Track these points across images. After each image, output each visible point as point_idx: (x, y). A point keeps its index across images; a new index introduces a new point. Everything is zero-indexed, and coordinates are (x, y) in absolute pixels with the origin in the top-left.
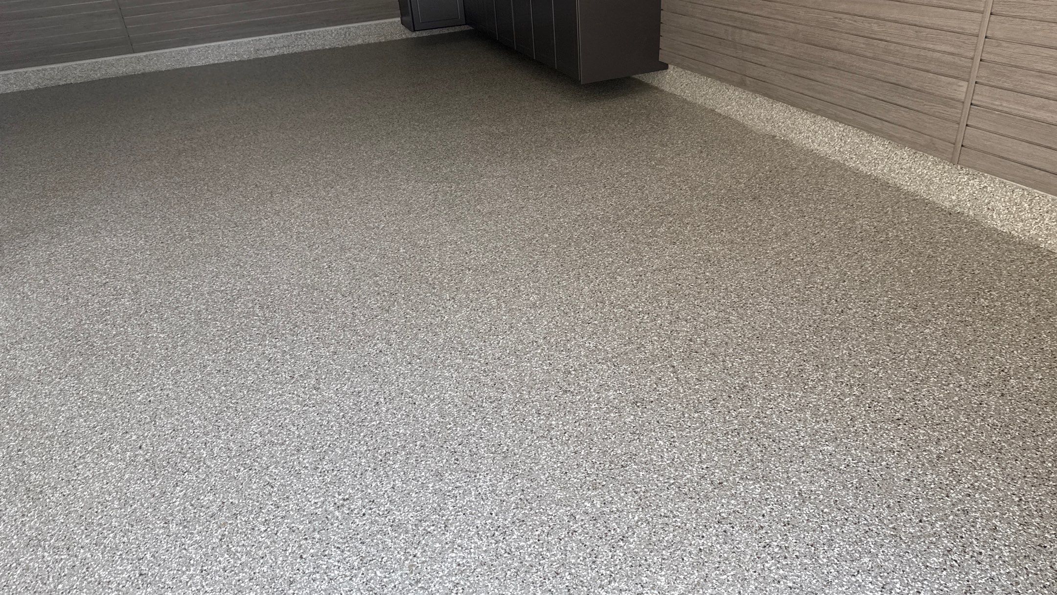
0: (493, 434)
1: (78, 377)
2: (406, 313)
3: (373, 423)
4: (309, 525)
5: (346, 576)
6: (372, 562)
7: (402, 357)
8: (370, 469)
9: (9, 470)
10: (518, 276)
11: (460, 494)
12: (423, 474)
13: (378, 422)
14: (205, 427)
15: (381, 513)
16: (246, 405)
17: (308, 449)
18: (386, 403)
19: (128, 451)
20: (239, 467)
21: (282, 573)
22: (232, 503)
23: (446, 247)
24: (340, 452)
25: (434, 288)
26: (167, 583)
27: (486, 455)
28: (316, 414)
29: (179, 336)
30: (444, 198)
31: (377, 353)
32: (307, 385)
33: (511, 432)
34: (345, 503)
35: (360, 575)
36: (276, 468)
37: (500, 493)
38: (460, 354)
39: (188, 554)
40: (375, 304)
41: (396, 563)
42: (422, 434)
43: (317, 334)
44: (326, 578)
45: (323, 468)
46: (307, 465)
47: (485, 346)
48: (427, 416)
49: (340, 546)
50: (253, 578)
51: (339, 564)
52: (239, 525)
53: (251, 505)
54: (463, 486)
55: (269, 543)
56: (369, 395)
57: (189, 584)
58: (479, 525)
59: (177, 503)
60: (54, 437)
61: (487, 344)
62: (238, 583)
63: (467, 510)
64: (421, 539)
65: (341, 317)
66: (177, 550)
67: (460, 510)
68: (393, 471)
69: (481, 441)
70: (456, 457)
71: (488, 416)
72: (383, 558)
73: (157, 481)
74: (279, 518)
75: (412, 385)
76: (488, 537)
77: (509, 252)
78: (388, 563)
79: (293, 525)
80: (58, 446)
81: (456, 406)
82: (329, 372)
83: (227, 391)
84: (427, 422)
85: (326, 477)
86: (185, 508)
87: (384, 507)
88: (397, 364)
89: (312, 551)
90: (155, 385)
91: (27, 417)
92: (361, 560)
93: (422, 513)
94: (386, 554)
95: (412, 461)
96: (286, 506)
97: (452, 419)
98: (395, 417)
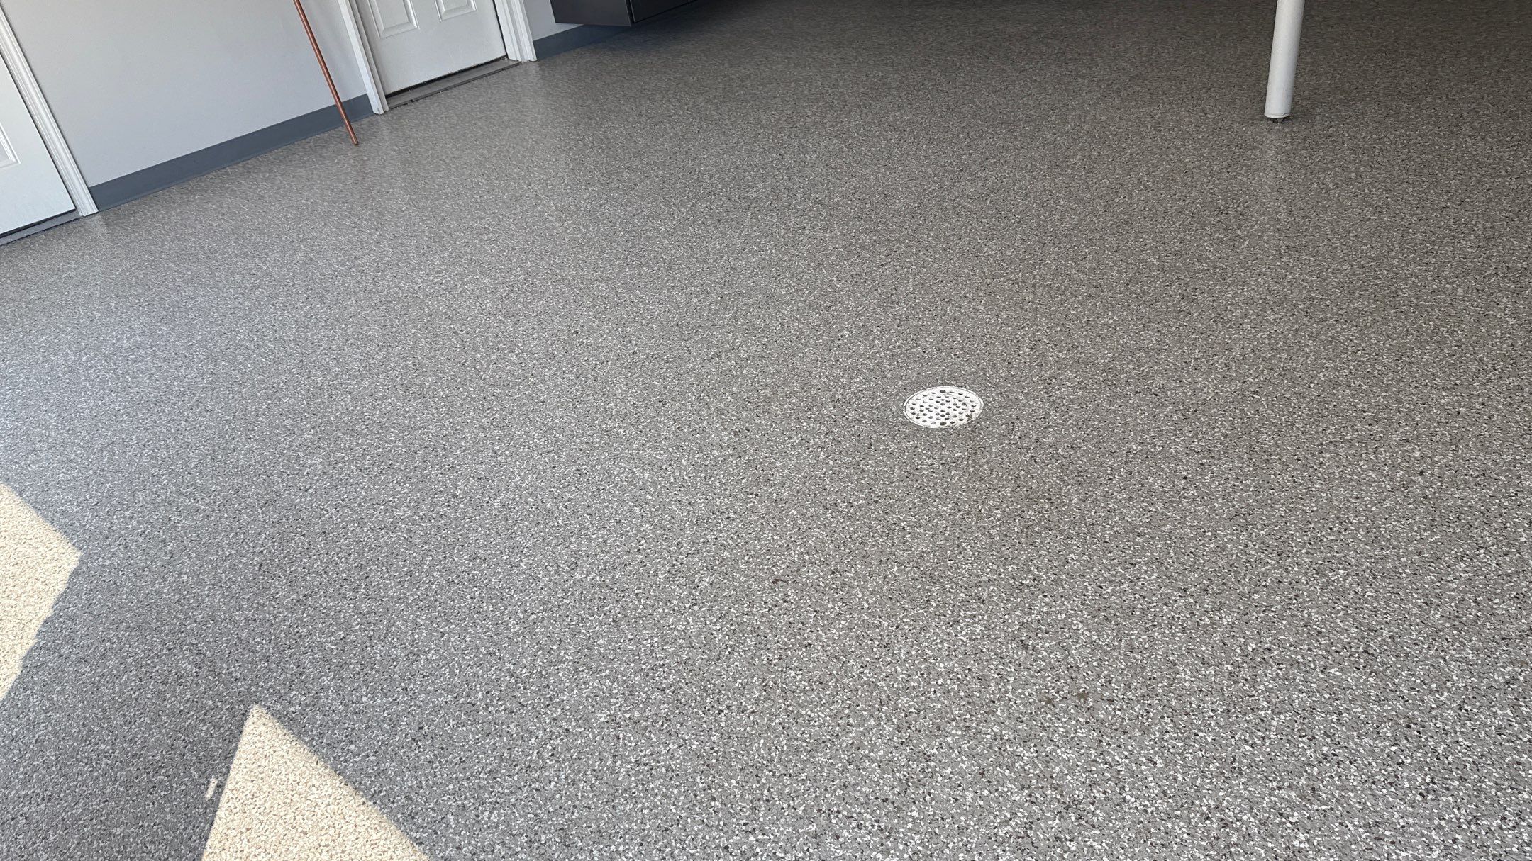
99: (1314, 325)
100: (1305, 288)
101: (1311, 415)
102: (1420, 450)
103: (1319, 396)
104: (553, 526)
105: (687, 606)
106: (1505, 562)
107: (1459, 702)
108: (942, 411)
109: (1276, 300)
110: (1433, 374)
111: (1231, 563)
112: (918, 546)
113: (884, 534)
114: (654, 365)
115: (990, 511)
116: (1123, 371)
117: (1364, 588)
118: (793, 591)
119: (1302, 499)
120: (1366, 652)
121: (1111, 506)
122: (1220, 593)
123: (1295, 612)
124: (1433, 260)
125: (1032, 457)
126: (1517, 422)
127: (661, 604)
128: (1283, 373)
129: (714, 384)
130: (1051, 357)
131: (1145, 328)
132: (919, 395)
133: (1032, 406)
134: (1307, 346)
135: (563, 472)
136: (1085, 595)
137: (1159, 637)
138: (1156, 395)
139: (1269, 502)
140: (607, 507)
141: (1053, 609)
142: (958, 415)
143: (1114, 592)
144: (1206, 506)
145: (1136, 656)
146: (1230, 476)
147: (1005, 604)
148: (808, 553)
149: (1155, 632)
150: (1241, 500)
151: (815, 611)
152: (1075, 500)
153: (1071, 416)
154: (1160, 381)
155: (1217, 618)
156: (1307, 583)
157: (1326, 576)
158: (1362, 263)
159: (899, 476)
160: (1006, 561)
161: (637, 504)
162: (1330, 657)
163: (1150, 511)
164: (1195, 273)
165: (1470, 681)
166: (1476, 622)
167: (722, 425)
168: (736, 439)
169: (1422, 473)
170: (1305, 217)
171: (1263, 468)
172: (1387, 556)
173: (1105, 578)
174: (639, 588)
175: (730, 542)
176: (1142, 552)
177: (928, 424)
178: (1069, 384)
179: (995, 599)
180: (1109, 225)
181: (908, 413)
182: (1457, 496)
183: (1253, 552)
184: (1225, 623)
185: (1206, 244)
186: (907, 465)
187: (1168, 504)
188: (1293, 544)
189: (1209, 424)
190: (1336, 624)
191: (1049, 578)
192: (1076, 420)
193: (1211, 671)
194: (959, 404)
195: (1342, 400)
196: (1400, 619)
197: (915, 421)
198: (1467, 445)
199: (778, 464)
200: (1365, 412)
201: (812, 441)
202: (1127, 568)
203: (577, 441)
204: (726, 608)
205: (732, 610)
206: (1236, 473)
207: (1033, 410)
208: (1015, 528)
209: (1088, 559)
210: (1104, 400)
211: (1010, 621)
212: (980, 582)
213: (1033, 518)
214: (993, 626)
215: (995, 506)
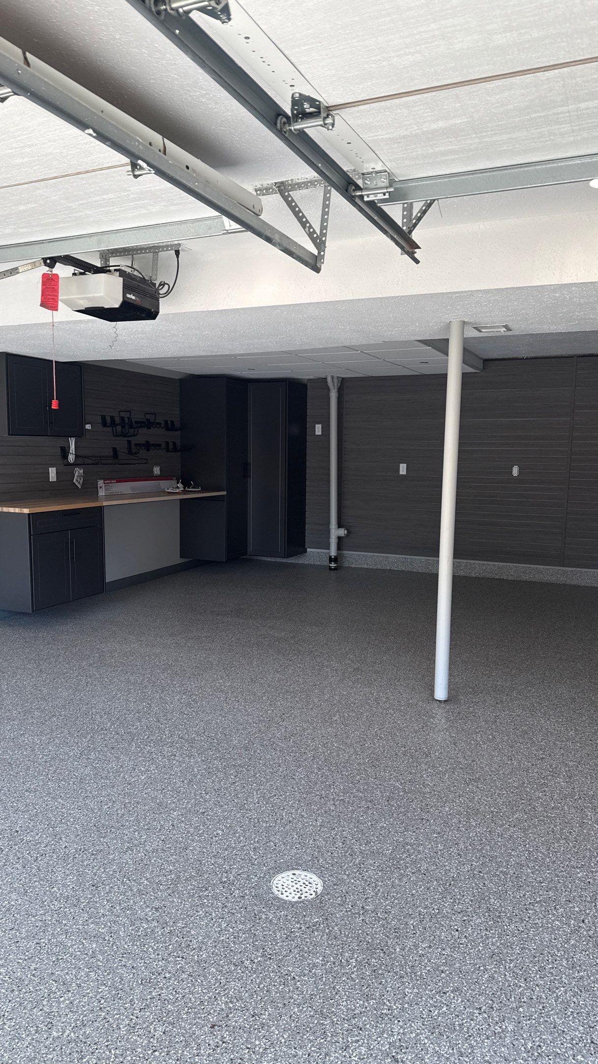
99: (499, 828)
100: (486, 804)
101: (514, 886)
102: (577, 907)
103: (514, 873)
104: (26, 992)
105: (149, 1052)
108: (297, 889)
109: (473, 812)
111: (500, 987)
112: (308, 990)
113: (282, 983)
114: (82, 856)
115: (347, 961)
116: (400, 859)
117: (577, 999)
118: (227, 1033)
119: (526, 941)
121: (420, 952)
122: (500, 1009)
123: (546, 1019)
124: (547, 789)
125: (363, 920)
127: (128, 1053)
128: (491, 859)
129: (132, 871)
130: (356, 848)
131: (406, 830)
132: (279, 877)
133: (353, 884)
134: (498, 841)
135: (26, 946)
136: (423, 1018)
137: (475, 1044)
138: (425, 875)
139: (509, 944)
140: (67, 973)
141: (406, 1030)
142: (308, 891)
143: (439, 1015)
144: (475, 949)
145: (466, 1059)
146: (482, 928)
147: (375, 1029)
148: (231, 1002)
149: (471, 1041)
150: (493, 944)
151: (248, 1048)
152: (398, 950)
153: (379, 890)
154: (425, 866)
155: (504, 1027)
156: (547, 998)
157: (555, 992)
158: (512, 790)
159: (281, 938)
160: (368, 998)
161: (91, 970)
162: (574, 1048)
163: (444, 955)
164: (424, 794)
167: (145, 903)
168: (158, 914)
169: (583, 921)
170: (473, 761)
171: (498, 922)
172: (583, 977)
173: (431, 1004)
174: (108, 1041)
175: (171, 997)
176: (447, 984)
177: (290, 898)
178: (372, 868)
179: (368, 1026)
180: (367, 761)
181: (275, 890)
183: (510, 979)
184: (510, 1030)
185: (425, 776)
186: (284, 929)
187: (453, 948)
188: (531, 972)
189: (460, 893)
190: (570, 1024)
191: (398, 1007)
192: (383, 893)
194: (307, 883)
195: (527, 876)
197: (280, 896)
199: (193, 932)
200: (542, 883)
201: (214, 914)
202: (442, 996)
203: (33, 919)
204: (180, 1052)
205: (185, 1053)
206: (485, 926)
207: (355, 887)
208: (367, 972)
209: (417, 991)
210: (396, 878)
211: (382, 1042)
212: (355, 1014)
213: (376, 964)
214: (372, 1047)
215: (349, 957)
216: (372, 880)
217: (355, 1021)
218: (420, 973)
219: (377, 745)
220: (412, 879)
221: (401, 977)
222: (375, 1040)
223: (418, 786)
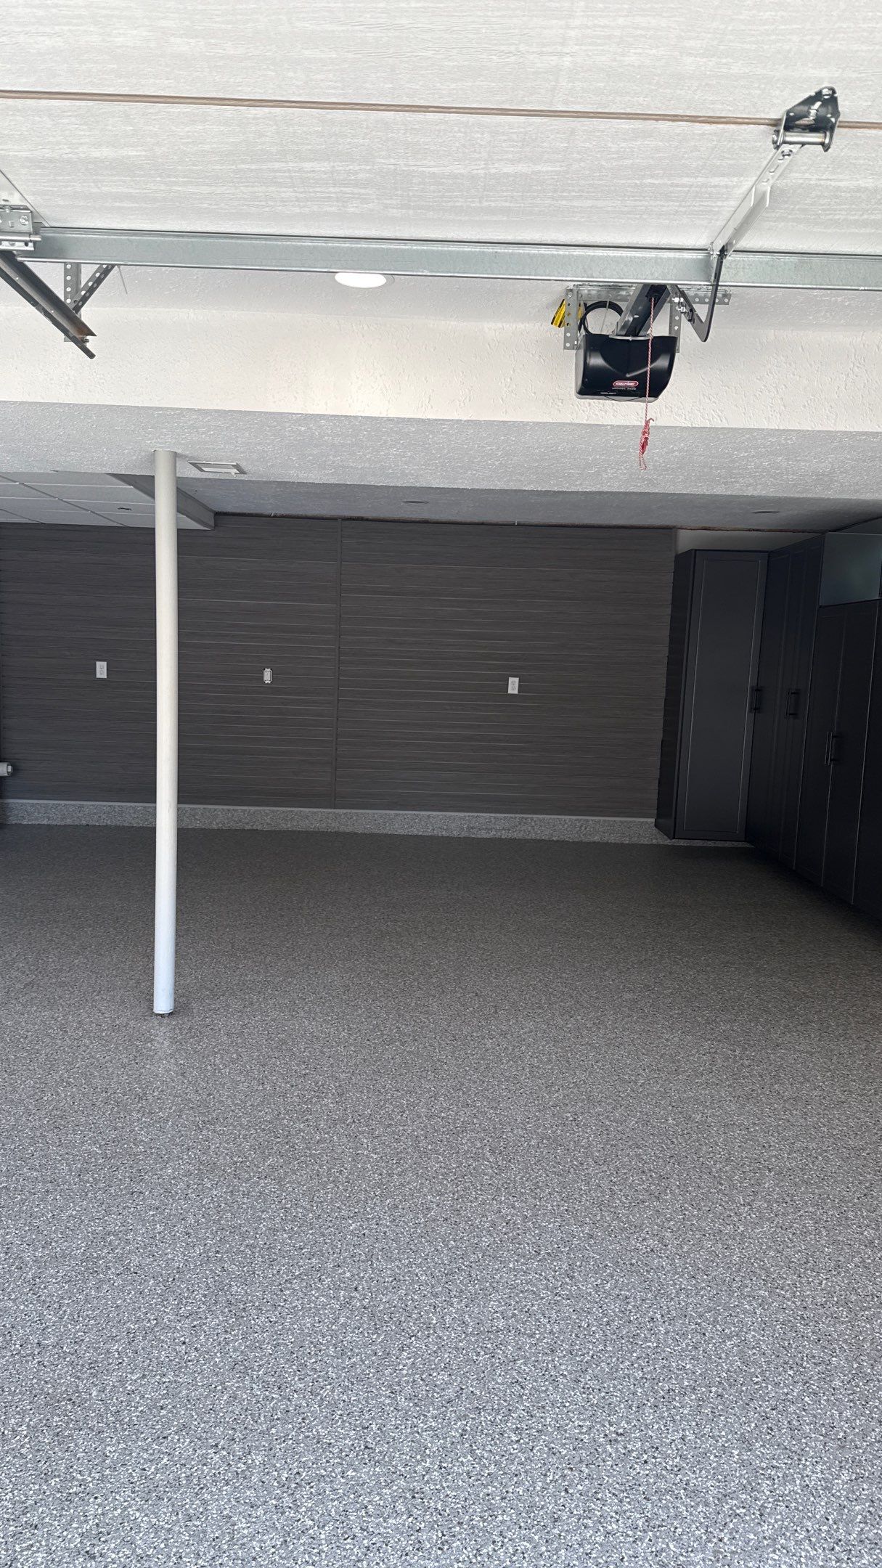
0: (821, 1409)
1: (280, 1181)
2: (683, 1209)
3: (648, 1344)
4: (574, 1452)
5: (628, 1536)
6: (663, 1529)
7: (683, 1266)
8: (649, 1404)
9: (208, 1272)
10: (844, 1197)
11: (778, 1477)
12: (723, 1433)
13: (655, 1344)
14: (433, 1286)
15: (668, 1468)
16: (482, 1272)
17: (564, 1353)
18: (664, 1322)
19: (342, 1290)
20: (478, 1350)
21: (542, 1503)
22: (472, 1392)
23: (733, 1132)
24: (607, 1370)
25: (722, 1184)
26: (399, 1468)
27: (814, 1435)
28: (571, 1310)
29: (394, 1162)
30: (725, 1064)
31: (647, 1252)
32: (557, 1268)
33: (848, 1413)
34: (619, 1439)
35: (647, 1540)
36: (526, 1365)
37: (838, 1494)
38: (764, 1284)
39: (423, 1441)
40: (640, 1185)
41: (694, 1541)
42: (718, 1379)
43: (566, 1205)
44: (602, 1529)
45: (587, 1384)
46: (565, 1373)
47: (801, 1282)
48: (723, 1355)
49: (617, 1493)
50: (505, 1498)
51: (617, 1517)
52: (483, 1424)
53: (496, 1402)
54: (781, 1467)
55: (523, 1459)
56: (641, 1305)
57: (426, 1479)
58: (810, 1529)
59: (405, 1372)
60: (255, 1248)
61: (804, 1280)
62: (487, 1498)
63: (791, 1502)
64: (728, 1520)
65: (596, 1190)
66: (409, 1430)
67: (781, 1499)
68: (681, 1417)
69: (804, 1413)
70: (770, 1425)
71: (812, 1382)
72: (676, 1528)
73: (378, 1337)
74: (534, 1431)
75: (699, 1308)
76: (824, 1548)
77: (827, 1160)
78: (685, 1537)
79: (553, 1445)
80: (260, 1259)
81: (764, 1354)
82: (585, 1259)
83: (457, 1248)
84: (724, 1364)
85: (591, 1396)
86: (414, 1380)
87: (673, 1461)
88: (676, 1273)
89: (580, 1487)
90: (370, 1216)
91: (224, 1214)
92: (646, 1521)
93: (726, 1486)
94: (680, 1524)
95: (706, 1411)
96: (542, 1418)
97: (759, 1370)
98: (679, 1345)
99: (244, 1185)
100: (227, 1154)
101: (265, 1262)
102: (349, 1271)
103: (265, 1244)
106: (430, 1343)
107: (438, 1463)
109: (208, 1169)
110: (338, 1208)
111: (245, 1408)
115: (14, 1430)
116: (99, 1257)
117: (348, 1395)
119: (280, 1334)
120: (366, 1447)
121: (129, 1389)
122: (245, 1438)
124: (310, 1117)
125: (39, 1362)
126: (402, 1233)
128: (233, 1230)
130: (27, 1256)
131: (108, 1213)
134: (244, 1203)
136: (132, 1483)
137: (209, 1497)
138: (136, 1273)
139: (257, 1344)
141: (107, 1508)
144: (209, 1363)
145: (196, 1523)
146: (220, 1331)
147: (59, 1521)
149: (204, 1494)
152: (95, 1393)
153: (65, 1311)
154: (136, 1260)
155: (250, 1461)
156: (308, 1405)
157: (319, 1394)
158: (263, 1127)
160: (47, 1476)
162: (344, 1462)
163: (164, 1383)
164: (135, 1155)
165: (439, 1444)
166: (427, 1395)
169: (356, 1289)
170: (209, 1095)
171: (243, 1317)
172: (355, 1364)
173: (145, 1459)
176: (169, 1424)
178: (54, 1281)
179: (47, 1520)
180: (45, 1122)
182: (384, 1300)
183: (259, 1393)
184: (258, 1463)
185: (136, 1129)
187: (178, 1370)
188: (287, 1375)
189: (188, 1289)
190: (339, 1432)
191: (94, 1478)
192: (71, 1314)
193: (260, 1511)
195: (283, 1243)
196: (380, 1412)
198: (378, 1259)
200: (302, 1249)
202: (161, 1443)
206: (224, 1327)
207: (26, 1315)
208: (46, 1440)
209: (125, 1446)
210: (91, 1288)
211: (69, 1536)
212: (26, 1508)
213: (60, 1423)
214: (53, 1548)
215: (17, 1424)
216: (54, 1299)
217: (27, 1517)
218: (128, 1418)
219: (63, 1095)
220: (116, 1284)
221: (99, 1432)
222: (59, 1537)
223: (126, 1146)
